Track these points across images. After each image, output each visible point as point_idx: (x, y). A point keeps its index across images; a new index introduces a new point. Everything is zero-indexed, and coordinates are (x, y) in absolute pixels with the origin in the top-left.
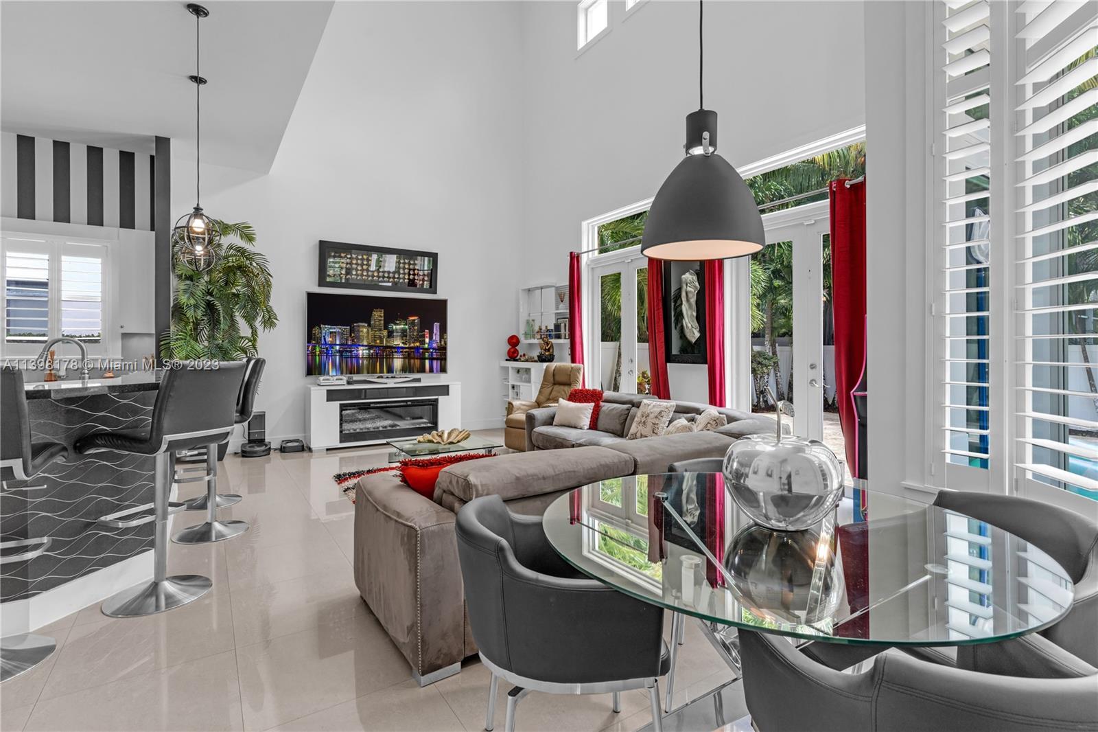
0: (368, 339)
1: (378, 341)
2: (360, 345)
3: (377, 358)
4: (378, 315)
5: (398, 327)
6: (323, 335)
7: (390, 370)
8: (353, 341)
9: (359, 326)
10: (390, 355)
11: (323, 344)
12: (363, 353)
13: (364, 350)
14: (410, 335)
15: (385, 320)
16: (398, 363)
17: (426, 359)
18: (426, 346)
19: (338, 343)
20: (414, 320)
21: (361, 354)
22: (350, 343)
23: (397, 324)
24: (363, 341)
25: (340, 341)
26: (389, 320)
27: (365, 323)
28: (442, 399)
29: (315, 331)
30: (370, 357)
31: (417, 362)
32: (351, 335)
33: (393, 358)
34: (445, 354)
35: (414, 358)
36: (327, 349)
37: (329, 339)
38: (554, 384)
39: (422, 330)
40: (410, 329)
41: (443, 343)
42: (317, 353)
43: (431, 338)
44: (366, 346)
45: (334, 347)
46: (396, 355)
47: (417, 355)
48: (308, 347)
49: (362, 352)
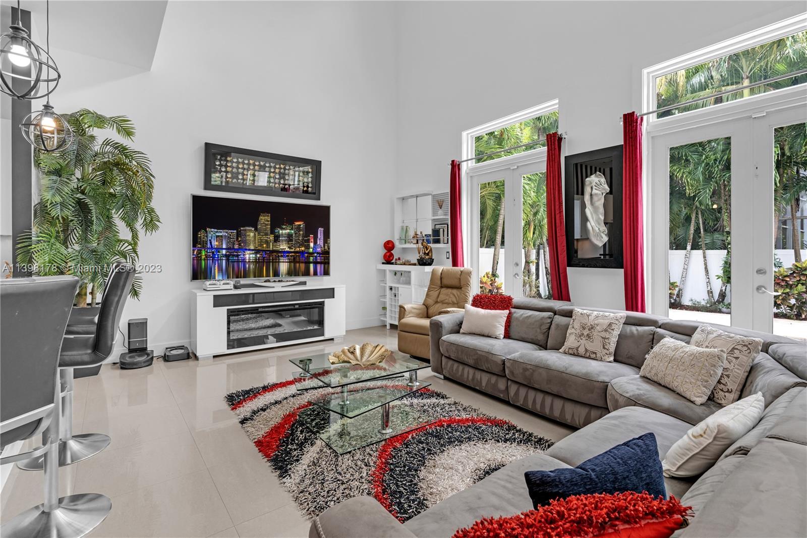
0: (255, 243)
1: (265, 246)
2: (246, 250)
3: (264, 262)
4: (265, 219)
5: (284, 232)
6: (209, 238)
7: (276, 274)
8: (240, 245)
9: (245, 230)
10: (276, 259)
11: (209, 248)
12: (249, 258)
13: (250, 254)
14: (296, 240)
15: (271, 225)
16: (284, 267)
17: (310, 263)
18: (311, 250)
19: (224, 246)
20: (300, 225)
21: (247, 258)
22: (236, 247)
23: (284, 229)
24: (250, 245)
25: (227, 245)
26: (275, 224)
27: (253, 227)
28: (327, 301)
29: (201, 234)
30: (256, 261)
31: (303, 266)
32: (237, 239)
33: (279, 262)
34: (328, 258)
35: (299, 262)
36: (213, 253)
37: (215, 243)
38: (442, 287)
39: (307, 235)
40: (296, 234)
41: (326, 247)
42: (203, 257)
43: (315, 243)
44: (252, 250)
45: (221, 251)
46: (282, 259)
47: (302, 259)
48: (194, 250)
49: (249, 256)
